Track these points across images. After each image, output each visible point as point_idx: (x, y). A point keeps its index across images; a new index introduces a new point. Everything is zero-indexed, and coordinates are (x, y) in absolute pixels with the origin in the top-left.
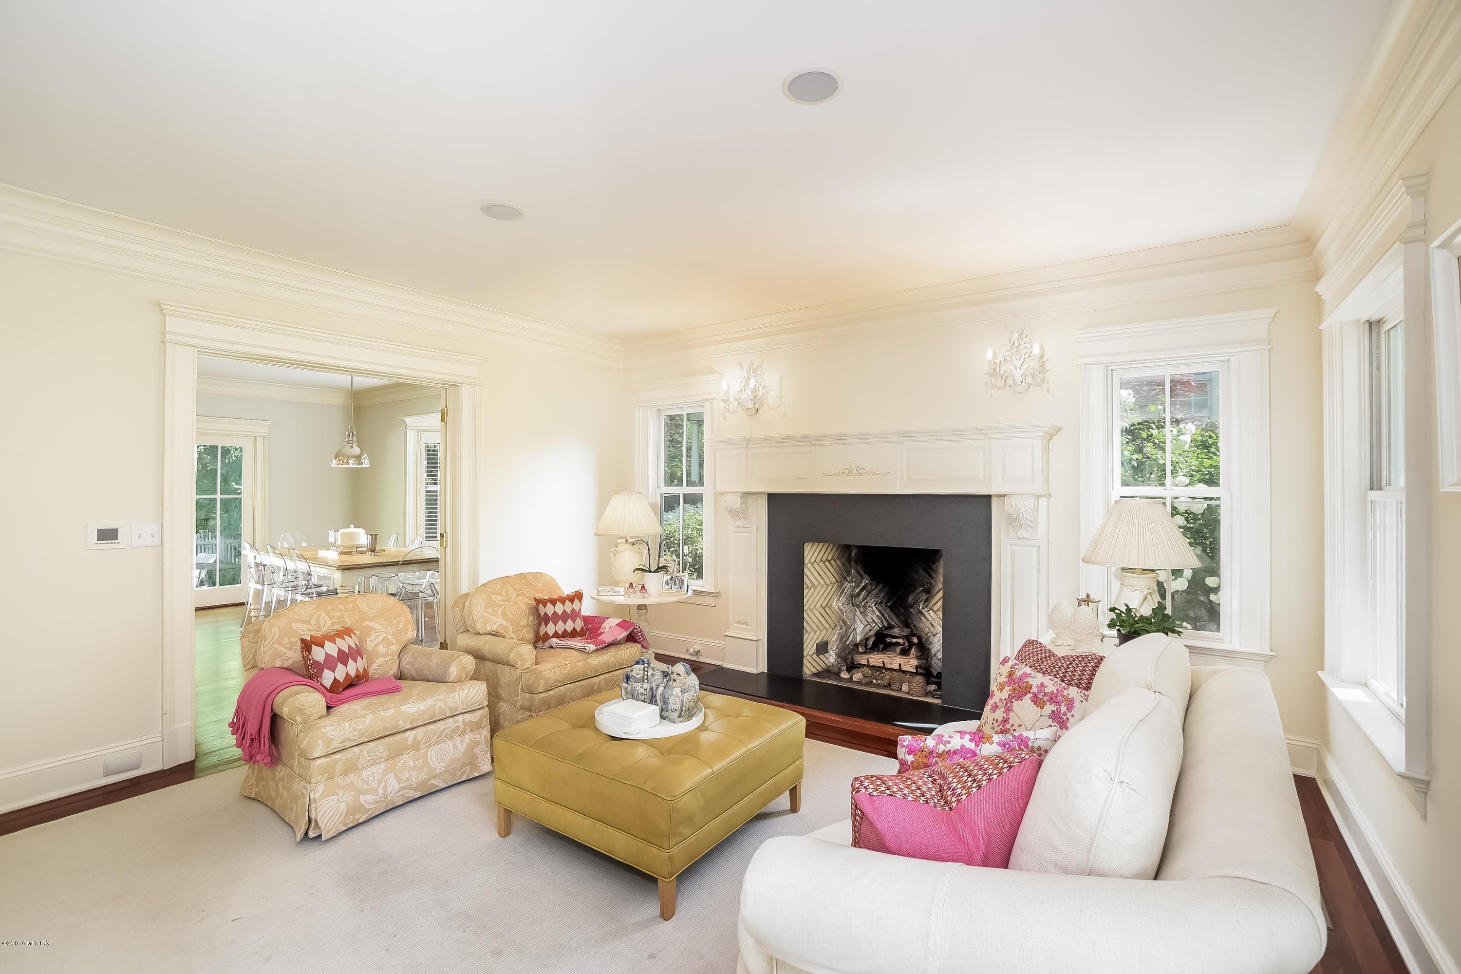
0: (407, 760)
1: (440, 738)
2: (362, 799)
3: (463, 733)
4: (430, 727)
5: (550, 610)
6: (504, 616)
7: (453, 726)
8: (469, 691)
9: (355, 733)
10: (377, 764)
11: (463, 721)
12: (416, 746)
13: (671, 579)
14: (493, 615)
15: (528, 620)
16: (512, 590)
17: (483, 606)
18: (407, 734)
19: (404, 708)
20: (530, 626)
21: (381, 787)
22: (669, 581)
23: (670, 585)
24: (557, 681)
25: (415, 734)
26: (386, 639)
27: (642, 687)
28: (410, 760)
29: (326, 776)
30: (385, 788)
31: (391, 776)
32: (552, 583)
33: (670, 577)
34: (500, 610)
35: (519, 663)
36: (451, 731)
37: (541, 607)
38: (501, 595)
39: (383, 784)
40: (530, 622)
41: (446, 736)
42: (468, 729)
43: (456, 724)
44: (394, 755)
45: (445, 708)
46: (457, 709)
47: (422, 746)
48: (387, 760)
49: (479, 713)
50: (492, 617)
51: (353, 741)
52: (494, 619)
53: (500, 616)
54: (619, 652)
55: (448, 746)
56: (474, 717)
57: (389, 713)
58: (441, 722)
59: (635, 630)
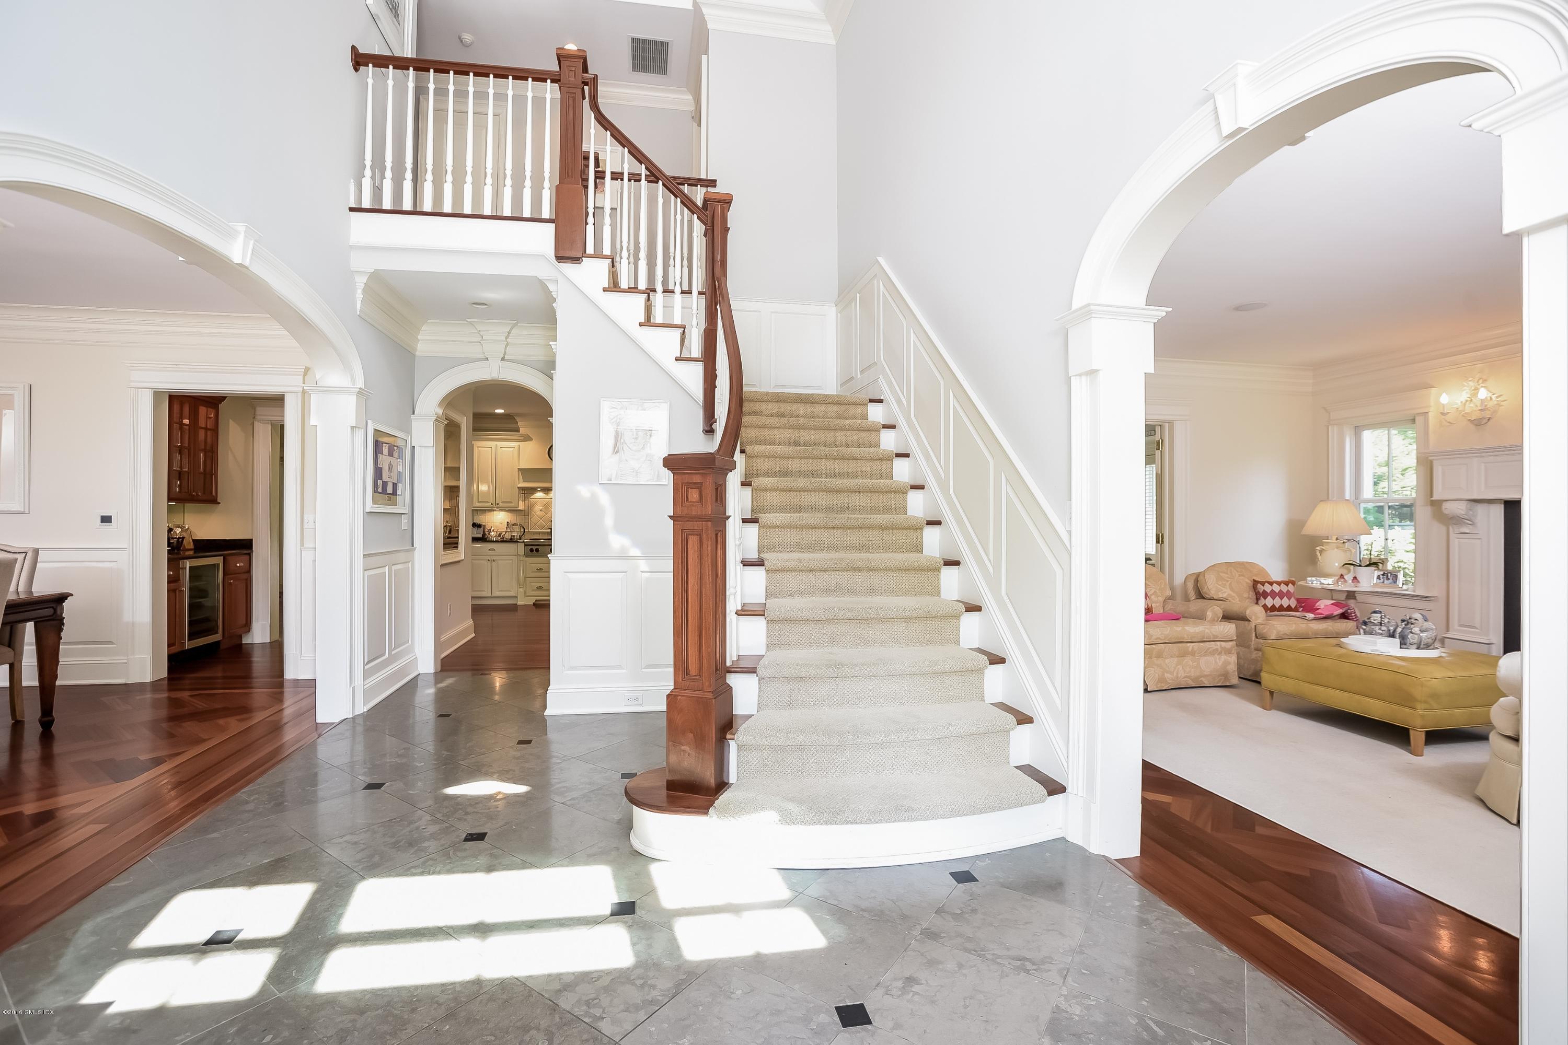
0: (1188, 660)
1: (1208, 653)
2: (1167, 675)
3: (1220, 653)
4: (1201, 644)
5: (1268, 588)
6: (1232, 589)
7: (1215, 647)
8: (1224, 627)
9: (1163, 635)
10: (1172, 657)
11: (1221, 646)
12: (1193, 654)
13: (1383, 575)
14: (1223, 587)
15: (1249, 594)
16: (1235, 571)
17: (1215, 580)
18: (1189, 644)
19: (1187, 628)
20: (1251, 599)
21: (1175, 672)
22: (1381, 577)
23: (1382, 580)
24: (1285, 634)
25: (1193, 646)
26: (1155, 592)
27: (1379, 629)
28: (1190, 661)
29: (1148, 656)
30: (1177, 673)
31: (1180, 667)
32: (1262, 571)
33: (1382, 573)
34: (1228, 584)
35: (1253, 618)
36: (1214, 650)
37: (1259, 586)
38: (1227, 574)
39: (1176, 670)
40: (1250, 596)
41: (1210, 653)
42: (1223, 653)
43: (1216, 647)
44: (1183, 654)
45: (1211, 634)
46: (1217, 637)
47: (1196, 654)
48: (1177, 657)
49: (1231, 643)
50: (1223, 588)
51: (1161, 640)
52: (1224, 590)
53: (1228, 587)
54: (1336, 624)
55: (1210, 659)
56: (1228, 645)
57: (1179, 629)
58: (1208, 643)
59: (1349, 611)
